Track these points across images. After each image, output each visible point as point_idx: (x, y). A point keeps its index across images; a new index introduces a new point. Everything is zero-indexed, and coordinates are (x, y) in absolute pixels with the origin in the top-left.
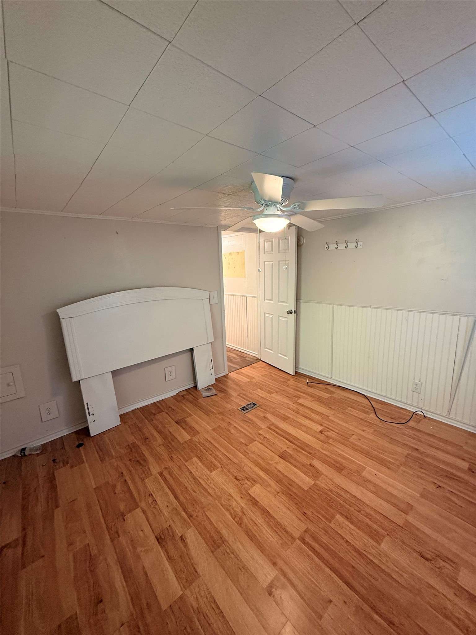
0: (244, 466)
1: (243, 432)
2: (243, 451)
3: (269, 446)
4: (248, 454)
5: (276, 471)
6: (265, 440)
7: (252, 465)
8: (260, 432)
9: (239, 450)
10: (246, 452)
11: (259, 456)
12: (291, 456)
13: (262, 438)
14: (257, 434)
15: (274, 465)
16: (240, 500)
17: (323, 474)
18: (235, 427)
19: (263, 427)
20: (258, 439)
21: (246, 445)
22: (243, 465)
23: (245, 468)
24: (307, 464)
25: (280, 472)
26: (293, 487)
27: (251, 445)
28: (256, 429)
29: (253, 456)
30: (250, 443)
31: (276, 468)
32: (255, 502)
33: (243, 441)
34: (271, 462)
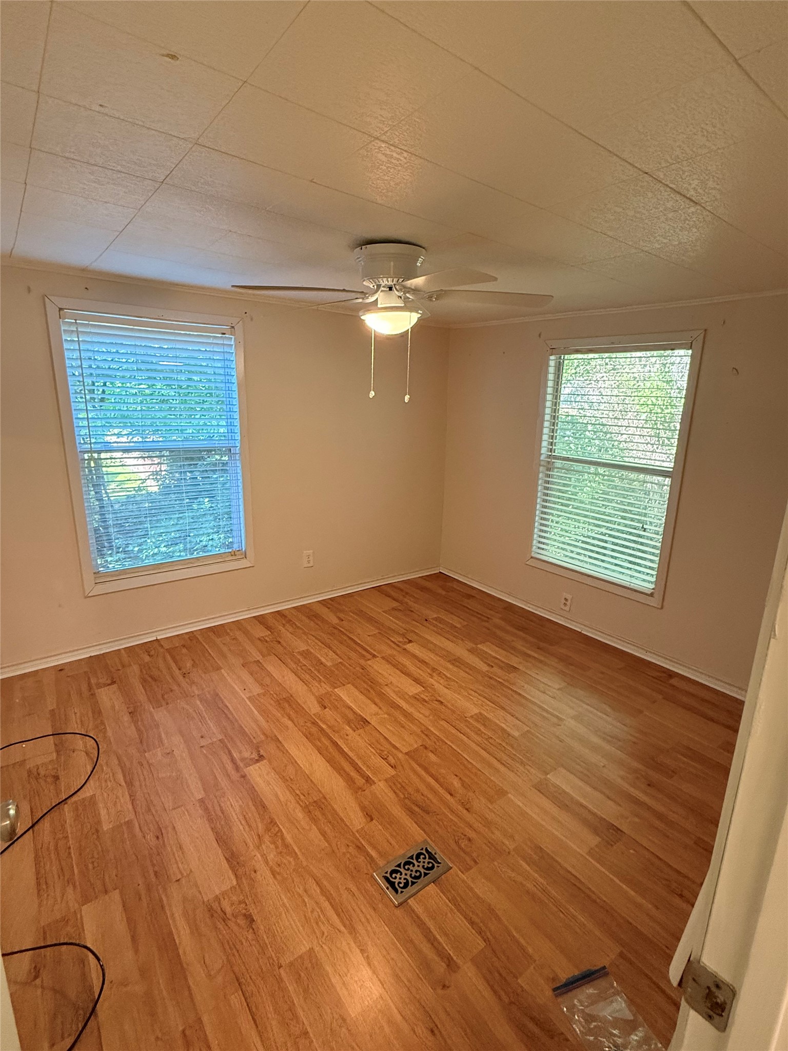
0: (429, 715)
1: (432, 776)
2: (432, 738)
3: (382, 740)
4: (422, 731)
5: (381, 705)
6: (386, 753)
7: (416, 715)
8: (392, 772)
9: (439, 739)
10: (426, 735)
11: (403, 727)
12: (349, 723)
13: (391, 759)
14: (400, 768)
15: (380, 711)
16: (434, 683)
17: (316, 697)
18: (451, 795)
19: (382, 784)
20: (400, 755)
21: (426, 748)
22: (431, 717)
23: (427, 713)
24: (330, 709)
25: (375, 704)
26: (365, 688)
27: (416, 746)
28: (400, 780)
29: (414, 728)
30: (416, 750)
31: (380, 708)
32: (417, 681)
33: (431, 755)
34: (386, 716)
